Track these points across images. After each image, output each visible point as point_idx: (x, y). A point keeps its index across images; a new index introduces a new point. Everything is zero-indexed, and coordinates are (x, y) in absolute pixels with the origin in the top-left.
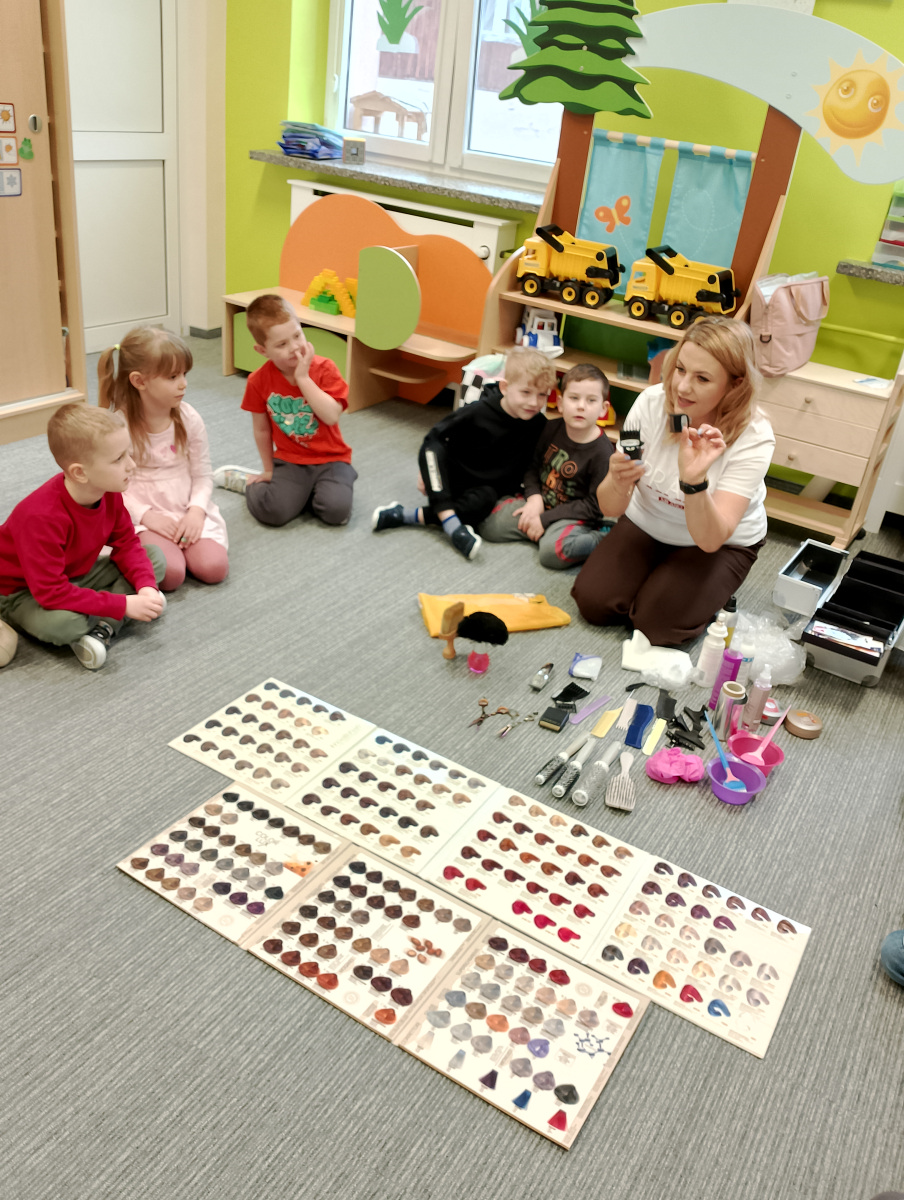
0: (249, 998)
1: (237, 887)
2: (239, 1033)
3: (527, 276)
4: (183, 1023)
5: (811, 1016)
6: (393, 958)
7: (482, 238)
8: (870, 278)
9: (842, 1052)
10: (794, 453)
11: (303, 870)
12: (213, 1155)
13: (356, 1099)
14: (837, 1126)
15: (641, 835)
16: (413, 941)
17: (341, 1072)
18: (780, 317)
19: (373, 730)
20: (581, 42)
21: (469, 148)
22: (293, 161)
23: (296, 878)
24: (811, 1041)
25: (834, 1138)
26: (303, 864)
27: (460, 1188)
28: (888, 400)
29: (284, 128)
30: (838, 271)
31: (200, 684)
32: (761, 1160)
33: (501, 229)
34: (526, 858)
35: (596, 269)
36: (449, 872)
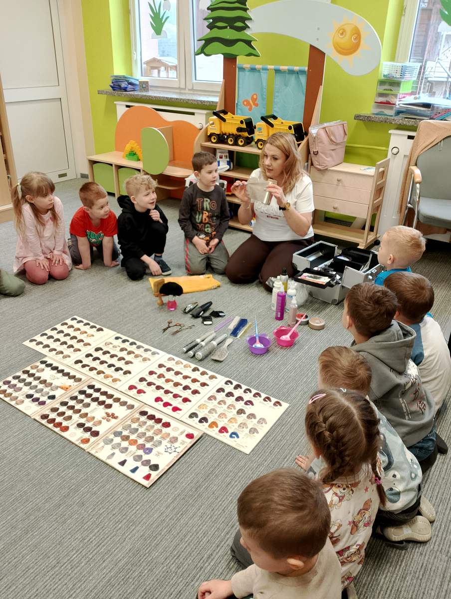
0: (30, 436)
1: (36, 396)
2: (22, 448)
3: (212, 135)
5: (277, 438)
6: (95, 420)
7: (199, 120)
8: (370, 120)
9: (287, 451)
10: (335, 206)
11: (67, 388)
13: (64, 471)
15: (224, 370)
16: (107, 413)
17: (60, 461)
18: (321, 142)
19: (114, 334)
20: (226, 25)
21: (196, 80)
22: (116, 93)
23: (63, 391)
24: (274, 447)
26: (67, 387)
27: (98, 502)
29: (112, 78)
30: (355, 119)
31: (44, 319)
32: (234, 492)
33: (207, 115)
34: (168, 381)
35: (241, 128)
36: (131, 388)
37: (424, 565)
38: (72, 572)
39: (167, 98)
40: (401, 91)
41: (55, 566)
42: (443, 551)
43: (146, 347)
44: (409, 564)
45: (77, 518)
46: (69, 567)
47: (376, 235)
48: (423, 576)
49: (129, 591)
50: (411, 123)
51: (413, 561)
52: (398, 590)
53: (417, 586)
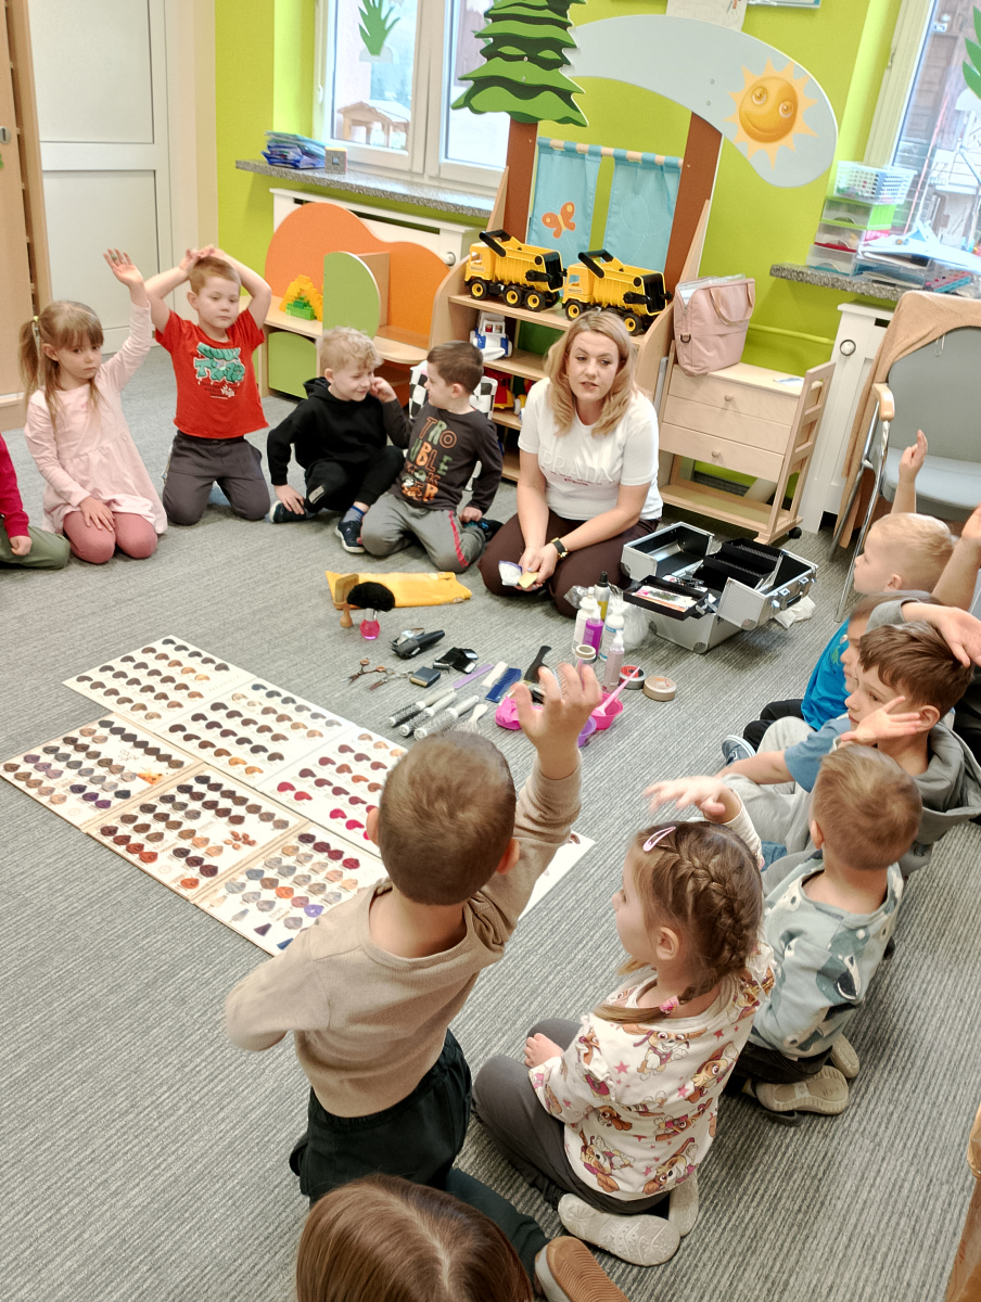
0: (78, 866)
1: (91, 789)
2: (62, 889)
3: (473, 280)
4: (17, 879)
5: (566, 905)
6: (210, 844)
7: (447, 245)
8: (801, 280)
9: (584, 931)
10: (717, 451)
11: (154, 779)
12: (15, 966)
13: (147, 937)
14: (554, 982)
16: (233, 833)
17: (140, 918)
18: (700, 318)
19: (251, 679)
20: (522, 53)
21: (446, 157)
22: (276, 170)
23: (146, 785)
24: (559, 921)
25: (548, 989)
26: (154, 776)
27: (212, 1000)
28: (799, 397)
29: (269, 138)
30: (771, 274)
31: (106, 638)
33: (465, 235)
34: (357, 779)
35: (535, 272)
36: (284, 787)
37: (829, 1155)
38: (160, 1124)
39: (383, 191)
40: (870, 226)
41: (126, 1112)
42: (867, 1132)
43: (316, 709)
44: (800, 1152)
45: (171, 1027)
46: (154, 1114)
47: (795, 517)
48: (824, 1173)
49: (268, 1166)
50: (884, 293)
51: (809, 1147)
52: (776, 1195)
53: (812, 1191)
